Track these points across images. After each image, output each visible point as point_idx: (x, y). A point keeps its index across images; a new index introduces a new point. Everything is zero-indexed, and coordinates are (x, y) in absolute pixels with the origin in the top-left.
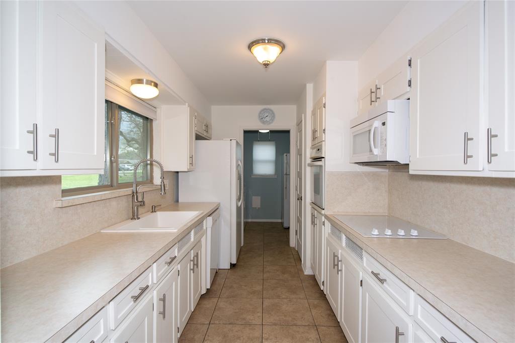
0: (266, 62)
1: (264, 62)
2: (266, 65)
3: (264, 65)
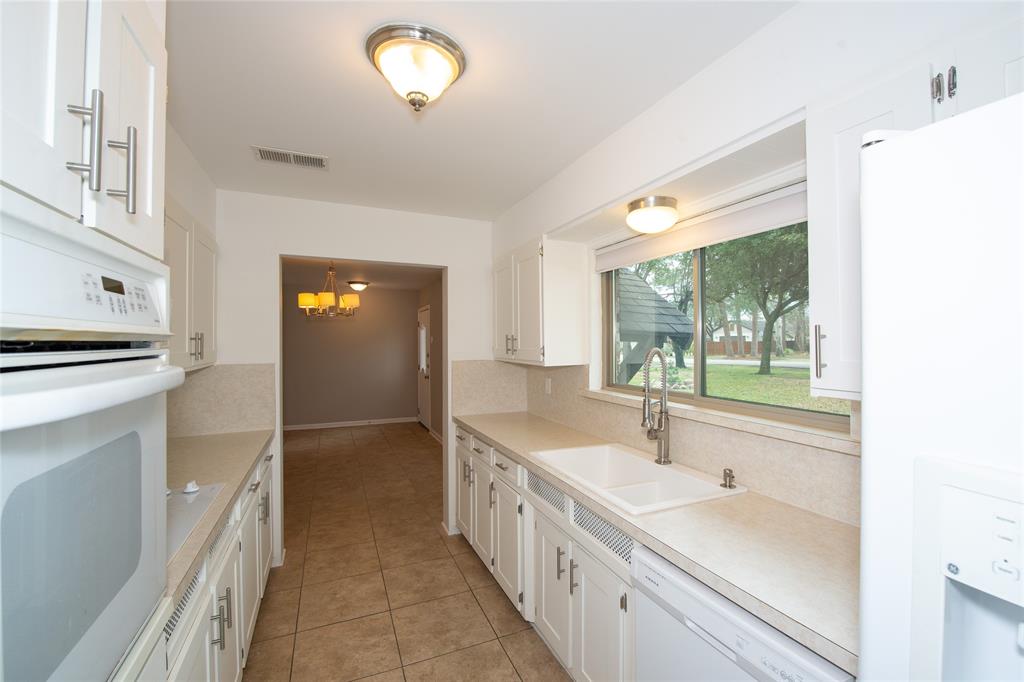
0: (419, 96)
1: (413, 96)
2: (417, 104)
3: (413, 103)
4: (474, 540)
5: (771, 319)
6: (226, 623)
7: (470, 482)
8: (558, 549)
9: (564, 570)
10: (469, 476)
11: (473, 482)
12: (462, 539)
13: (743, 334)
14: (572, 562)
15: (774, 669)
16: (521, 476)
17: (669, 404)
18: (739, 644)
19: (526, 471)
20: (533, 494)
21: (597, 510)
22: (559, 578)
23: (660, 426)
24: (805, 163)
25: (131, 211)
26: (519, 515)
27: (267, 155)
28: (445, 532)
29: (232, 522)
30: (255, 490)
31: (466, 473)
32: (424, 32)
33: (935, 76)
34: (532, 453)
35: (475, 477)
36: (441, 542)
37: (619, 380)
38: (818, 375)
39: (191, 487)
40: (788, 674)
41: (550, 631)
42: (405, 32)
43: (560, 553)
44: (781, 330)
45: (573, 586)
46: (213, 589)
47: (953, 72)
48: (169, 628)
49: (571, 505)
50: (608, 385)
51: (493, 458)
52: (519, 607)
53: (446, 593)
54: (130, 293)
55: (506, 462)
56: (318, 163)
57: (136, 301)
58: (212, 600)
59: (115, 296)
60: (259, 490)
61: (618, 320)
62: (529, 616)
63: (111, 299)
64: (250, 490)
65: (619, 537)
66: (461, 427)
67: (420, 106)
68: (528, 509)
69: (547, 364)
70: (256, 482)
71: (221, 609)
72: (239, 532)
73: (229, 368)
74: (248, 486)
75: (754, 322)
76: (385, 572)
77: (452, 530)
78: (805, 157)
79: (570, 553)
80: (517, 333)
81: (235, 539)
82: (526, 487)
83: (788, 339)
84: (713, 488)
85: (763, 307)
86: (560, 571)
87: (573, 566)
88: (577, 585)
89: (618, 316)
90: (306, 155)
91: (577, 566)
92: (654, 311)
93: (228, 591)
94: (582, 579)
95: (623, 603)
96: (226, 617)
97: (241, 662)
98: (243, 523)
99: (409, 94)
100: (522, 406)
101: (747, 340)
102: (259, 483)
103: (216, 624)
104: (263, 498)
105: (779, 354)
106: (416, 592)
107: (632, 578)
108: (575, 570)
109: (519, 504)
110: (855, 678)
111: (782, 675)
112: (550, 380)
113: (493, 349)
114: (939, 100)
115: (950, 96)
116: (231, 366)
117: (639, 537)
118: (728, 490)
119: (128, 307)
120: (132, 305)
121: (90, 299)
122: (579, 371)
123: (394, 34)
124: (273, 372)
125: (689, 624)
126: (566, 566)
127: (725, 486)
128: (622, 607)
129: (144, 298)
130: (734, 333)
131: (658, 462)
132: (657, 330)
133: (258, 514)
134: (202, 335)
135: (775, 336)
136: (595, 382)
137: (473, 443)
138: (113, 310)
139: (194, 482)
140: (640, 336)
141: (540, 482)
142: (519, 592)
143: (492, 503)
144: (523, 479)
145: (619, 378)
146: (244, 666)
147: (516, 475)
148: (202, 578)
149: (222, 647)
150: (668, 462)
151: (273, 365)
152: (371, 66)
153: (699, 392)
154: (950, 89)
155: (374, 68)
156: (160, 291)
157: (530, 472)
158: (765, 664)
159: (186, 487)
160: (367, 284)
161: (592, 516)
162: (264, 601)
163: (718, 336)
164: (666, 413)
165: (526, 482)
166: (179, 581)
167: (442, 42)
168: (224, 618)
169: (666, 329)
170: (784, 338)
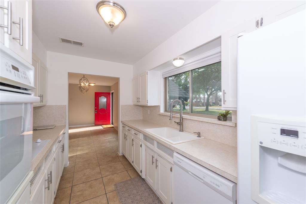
0: (112, 23)
1: (110, 23)
2: (112, 26)
3: (110, 25)
4: (127, 156)
5: (209, 96)
6: (50, 182)
7: (126, 139)
8: (152, 156)
9: (154, 162)
10: (126, 138)
11: (127, 139)
12: (124, 156)
13: (201, 100)
14: (156, 159)
15: (214, 183)
16: (141, 136)
17: (183, 115)
18: (204, 177)
19: (143, 135)
20: (145, 141)
21: (163, 144)
22: (153, 164)
23: (180, 121)
24: (221, 47)
25: (21, 44)
26: (141, 147)
27: (64, 41)
28: (118, 154)
29: (52, 152)
30: (60, 142)
31: (125, 137)
32: (114, 3)
33: (257, 20)
34: (145, 130)
35: (128, 138)
36: (117, 158)
37: (169, 110)
38: (224, 104)
39: (39, 140)
40: (218, 184)
41: (150, 181)
42: (108, 3)
43: (153, 157)
44: (211, 99)
45: (157, 166)
46: (46, 171)
47: (262, 19)
48: (32, 182)
49: (156, 143)
50: (166, 111)
51: (133, 132)
52: (140, 174)
53: (119, 172)
54: (21, 72)
55: (137, 132)
56: (81, 44)
57: (23, 75)
58: (45, 175)
59: (16, 72)
60: (61, 143)
61: (168, 93)
62: (143, 177)
63: (15, 72)
64: (58, 142)
65: (170, 150)
66: (123, 124)
67: (113, 26)
68: (143, 145)
69: (149, 105)
70: (60, 140)
71: (49, 177)
72: (55, 154)
73: (51, 107)
74: (57, 141)
75: (204, 97)
76: (100, 167)
77: (120, 154)
78: (221, 45)
79: (156, 157)
80: (140, 96)
81: (53, 157)
82: (143, 139)
83: (213, 102)
84: (195, 137)
85: (207, 92)
86: (153, 162)
87: (156, 161)
88: (158, 166)
89: (168, 92)
90: (77, 41)
91: (158, 161)
92: (178, 91)
93: (51, 172)
94: (159, 164)
95: (171, 170)
96: (50, 180)
97: (54, 196)
98: (56, 152)
99: (109, 23)
100: (141, 118)
101: (202, 102)
102: (61, 140)
103: (47, 182)
104: (62, 145)
105: (211, 106)
106: (110, 172)
107: (174, 162)
108: (157, 162)
109: (141, 144)
110: (236, 184)
111: (216, 185)
112: (149, 110)
113: (133, 101)
114: (258, 27)
115: (261, 26)
116: (52, 106)
117: (176, 150)
118: (199, 138)
119: (21, 77)
120: (22, 76)
121: (8, 70)
122: (158, 107)
123: (105, 3)
124: (66, 108)
125: (190, 173)
126: (154, 161)
127: (198, 137)
128: (171, 171)
129: (26, 75)
130: (199, 100)
131: (180, 131)
132: (179, 96)
133: (61, 150)
134: (43, 95)
135: (209, 101)
136: (162, 110)
137: (127, 128)
138: (15, 76)
139: (40, 139)
140: (174, 98)
141: (147, 137)
142: (141, 170)
143: (133, 145)
144: (142, 138)
145: (169, 109)
146: (55, 197)
147: (140, 136)
148: (43, 168)
149: (49, 189)
150: (182, 131)
151: (66, 105)
152: (98, 13)
153: (191, 112)
154: (261, 24)
155: (98, 14)
156: (31, 74)
157: (144, 135)
158: (211, 182)
159: (37, 141)
160: (95, 84)
161: (162, 146)
162: (62, 177)
163: (194, 101)
164: (182, 117)
165: (143, 138)
166: (35, 167)
167: (119, 7)
168: (50, 181)
169: (181, 96)
170: (212, 101)
